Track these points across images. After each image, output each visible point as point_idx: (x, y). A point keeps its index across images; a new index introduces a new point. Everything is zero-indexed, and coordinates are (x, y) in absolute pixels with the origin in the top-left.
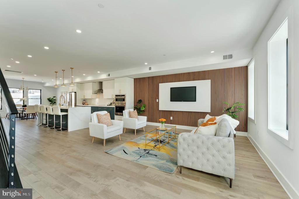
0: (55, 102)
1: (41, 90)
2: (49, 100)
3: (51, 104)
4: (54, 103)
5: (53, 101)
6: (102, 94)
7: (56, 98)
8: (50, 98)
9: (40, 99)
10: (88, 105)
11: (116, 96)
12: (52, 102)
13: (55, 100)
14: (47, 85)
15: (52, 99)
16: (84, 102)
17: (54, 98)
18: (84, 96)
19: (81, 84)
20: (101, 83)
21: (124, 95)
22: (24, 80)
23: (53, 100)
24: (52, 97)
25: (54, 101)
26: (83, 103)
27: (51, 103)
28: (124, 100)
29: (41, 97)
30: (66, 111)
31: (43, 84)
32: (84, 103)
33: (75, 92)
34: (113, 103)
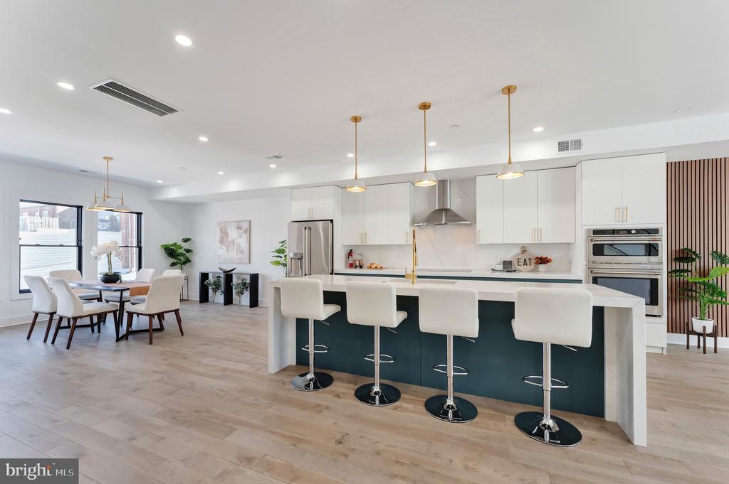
0: (189, 260)
1: (139, 214)
2: (171, 252)
3: (174, 264)
4: (184, 263)
5: (181, 254)
7: (193, 243)
8: (173, 244)
12: (179, 260)
13: (188, 251)
14: (174, 193)
15: (181, 247)
16: (358, 257)
17: (186, 246)
18: (364, 235)
19: (343, 189)
22: (116, 169)
23: (181, 251)
24: (178, 241)
25: (187, 255)
27: (173, 260)
29: (139, 241)
32: (358, 264)
33: (332, 222)
34: (520, 260)
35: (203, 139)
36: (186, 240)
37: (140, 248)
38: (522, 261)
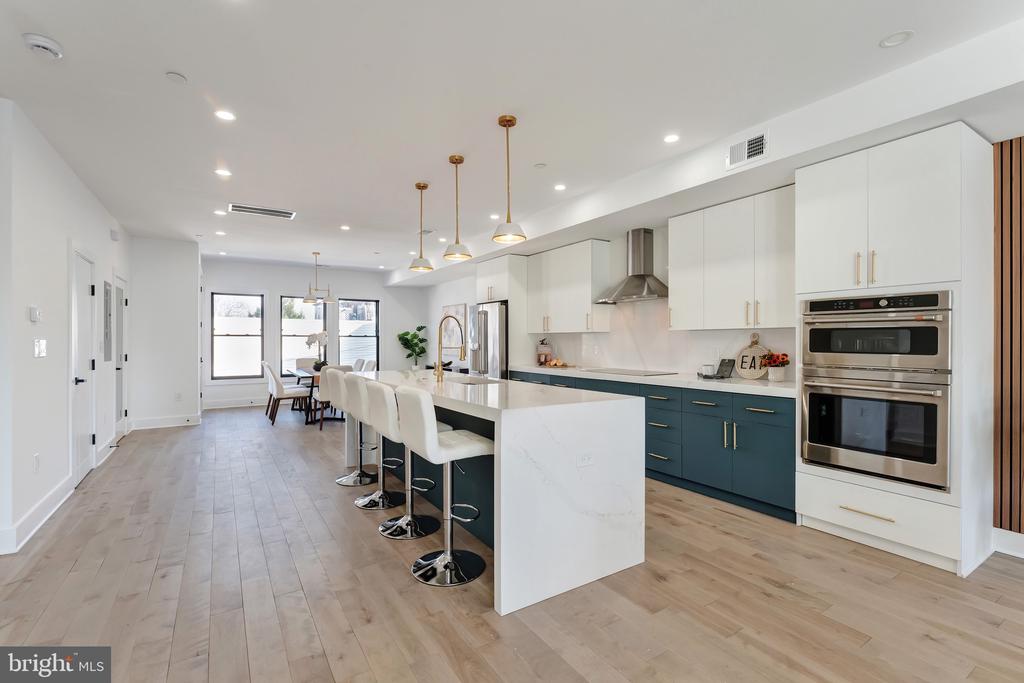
0: (423, 351)
1: (377, 302)
2: (406, 341)
3: (409, 356)
4: (418, 355)
5: (416, 345)
6: (660, 300)
7: (427, 332)
8: (407, 333)
9: (375, 339)
10: (564, 366)
11: (816, 306)
12: (414, 351)
13: (422, 341)
14: (397, 278)
15: (415, 336)
16: (544, 350)
17: (421, 335)
18: (546, 320)
19: (529, 256)
20: (644, 239)
21: (930, 300)
22: (322, 260)
23: (416, 341)
24: (412, 331)
25: (421, 345)
26: (539, 356)
27: (409, 352)
28: (926, 341)
29: (377, 331)
30: (485, 429)
31: (383, 275)
32: (543, 360)
33: (505, 303)
34: (745, 359)
35: (345, 228)
36: (420, 329)
37: (378, 337)
38: (748, 360)
